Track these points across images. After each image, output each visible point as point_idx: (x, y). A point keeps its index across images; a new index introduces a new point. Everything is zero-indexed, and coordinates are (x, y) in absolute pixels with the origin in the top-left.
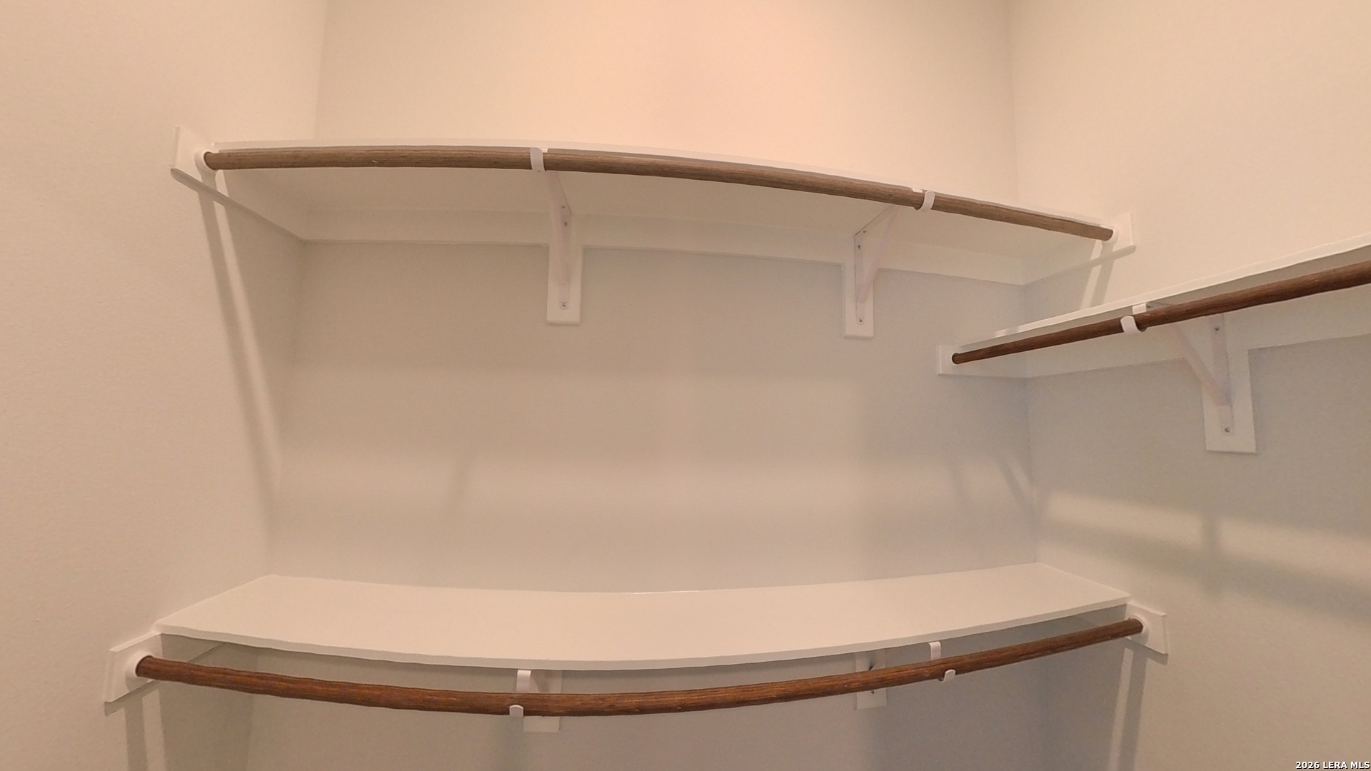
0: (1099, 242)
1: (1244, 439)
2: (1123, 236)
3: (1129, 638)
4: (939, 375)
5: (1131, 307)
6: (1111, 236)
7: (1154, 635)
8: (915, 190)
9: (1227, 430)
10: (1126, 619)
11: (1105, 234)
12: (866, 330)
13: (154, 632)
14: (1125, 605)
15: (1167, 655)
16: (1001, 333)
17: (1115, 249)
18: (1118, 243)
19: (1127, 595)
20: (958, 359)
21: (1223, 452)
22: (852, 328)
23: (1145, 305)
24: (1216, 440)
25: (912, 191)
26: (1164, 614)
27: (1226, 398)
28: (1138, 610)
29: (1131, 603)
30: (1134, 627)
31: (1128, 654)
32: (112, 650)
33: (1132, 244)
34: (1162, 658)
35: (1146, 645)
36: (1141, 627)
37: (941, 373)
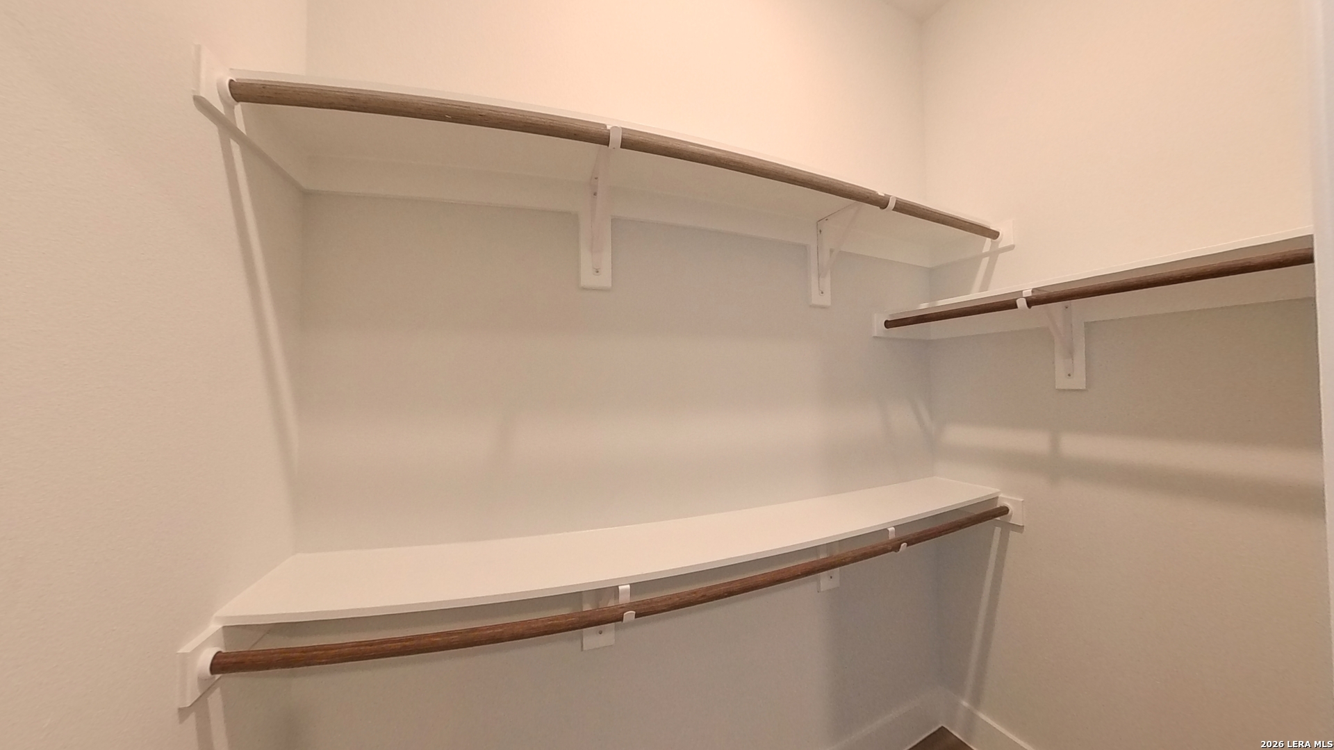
0: (988, 240)
1: (1079, 381)
2: (1006, 239)
3: (998, 518)
4: (874, 337)
5: (1022, 291)
6: (998, 237)
7: (1016, 517)
8: (880, 194)
9: (1069, 375)
10: (998, 506)
11: (994, 235)
12: (826, 300)
13: (214, 627)
14: (997, 498)
15: (1023, 526)
16: (924, 306)
17: (1001, 246)
18: (1004, 241)
19: (998, 490)
20: (888, 324)
21: (1064, 390)
22: (816, 299)
23: (1031, 290)
24: (1062, 382)
25: (878, 194)
26: (1022, 500)
27: (1070, 353)
28: (1005, 500)
29: (1001, 495)
30: (1004, 511)
31: (998, 530)
32: (181, 651)
33: (1012, 244)
34: (1020, 528)
35: (1011, 522)
36: (1008, 510)
37: (876, 335)
